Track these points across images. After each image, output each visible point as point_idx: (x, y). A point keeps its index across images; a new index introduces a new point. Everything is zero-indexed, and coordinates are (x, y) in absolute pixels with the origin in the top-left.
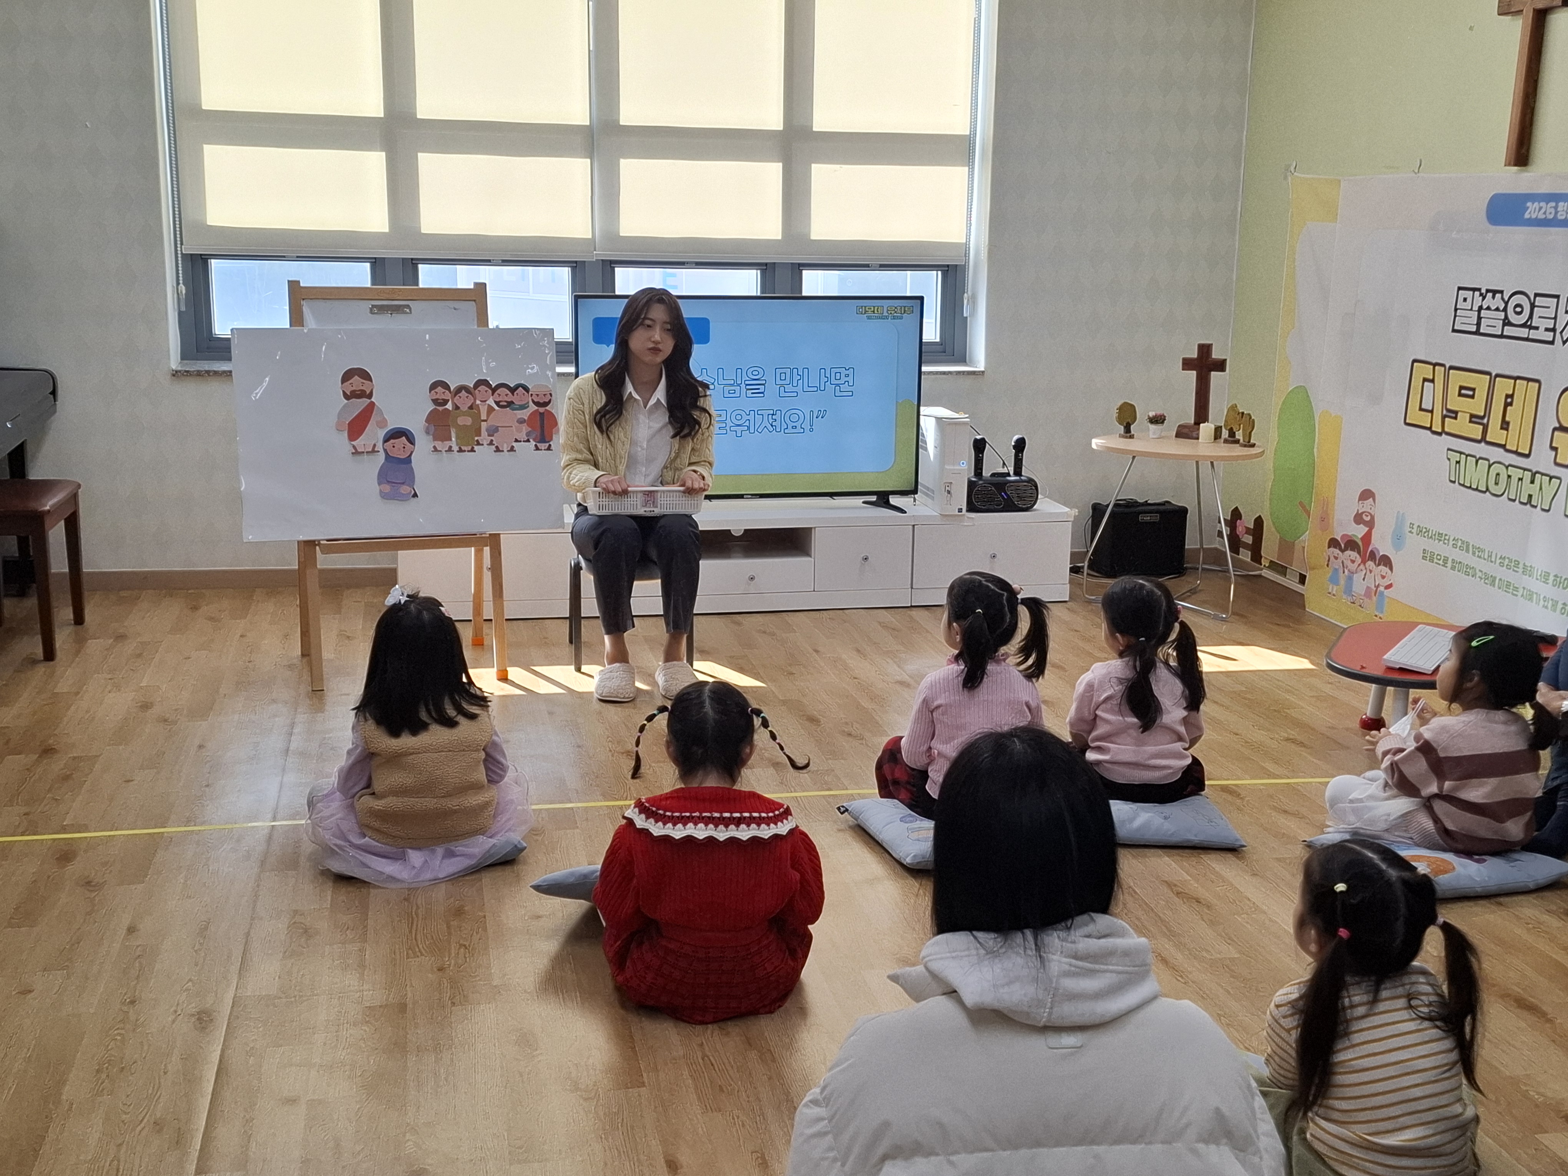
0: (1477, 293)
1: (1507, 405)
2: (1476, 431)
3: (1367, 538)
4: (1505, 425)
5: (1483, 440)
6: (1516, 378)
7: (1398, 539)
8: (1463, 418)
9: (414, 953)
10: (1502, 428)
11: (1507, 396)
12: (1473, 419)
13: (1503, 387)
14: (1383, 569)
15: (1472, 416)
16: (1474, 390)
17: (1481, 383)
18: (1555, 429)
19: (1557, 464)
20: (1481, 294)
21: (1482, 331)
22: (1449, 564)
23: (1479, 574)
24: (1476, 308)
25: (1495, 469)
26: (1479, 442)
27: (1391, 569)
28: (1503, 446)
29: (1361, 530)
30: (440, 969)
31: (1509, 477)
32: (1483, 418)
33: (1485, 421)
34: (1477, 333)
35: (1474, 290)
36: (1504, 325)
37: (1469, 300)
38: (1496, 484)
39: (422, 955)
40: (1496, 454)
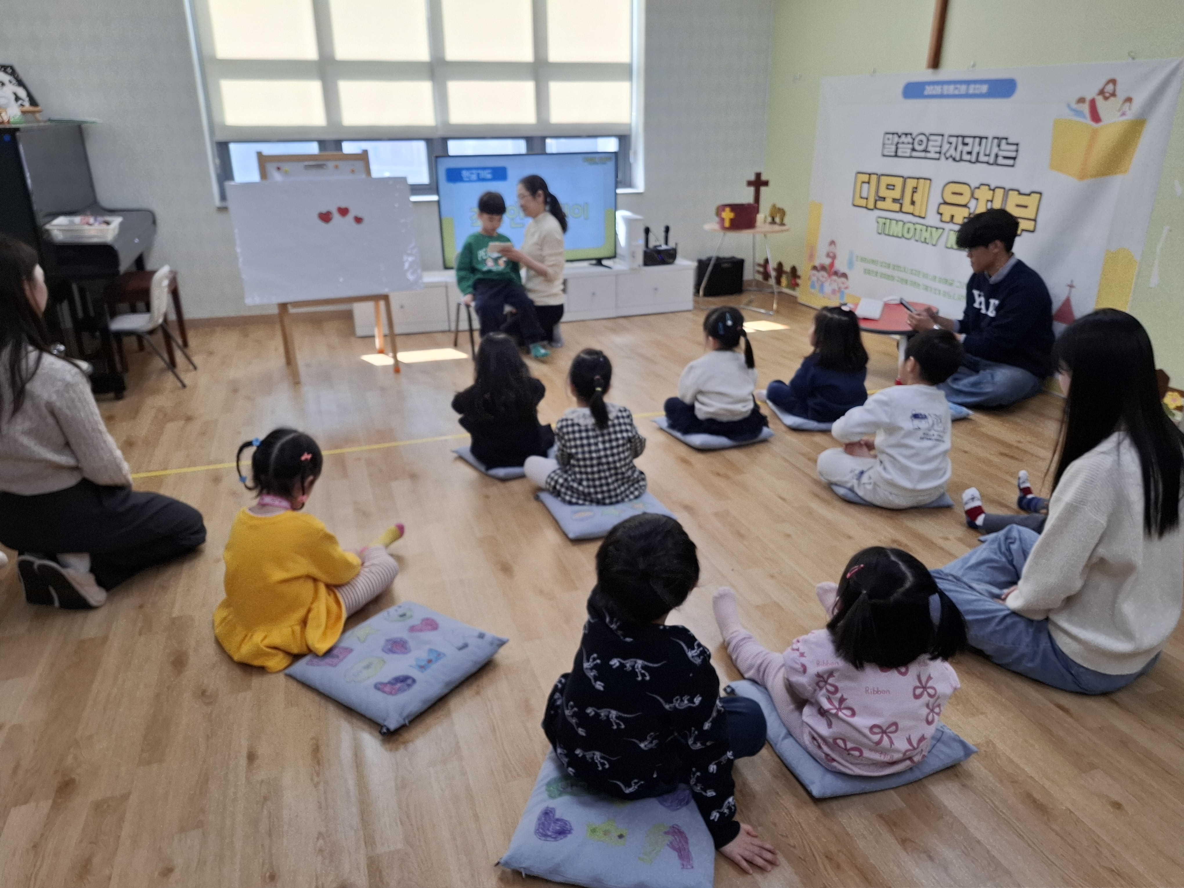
0: (896, 135)
1: (914, 192)
2: (897, 207)
3: (832, 265)
4: (913, 203)
5: (901, 211)
7: (851, 264)
8: (888, 200)
10: (911, 205)
11: (914, 188)
13: (911, 184)
14: (843, 279)
15: (894, 199)
16: (894, 186)
17: (898, 182)
18: (941, 204)
20: (898, 136)
21: (898, 155)
22: (879, 276)
23: (898, 279)
24: (895, 142)
25: (907, 225)
26: (898, 212)
27: (847, 279)
28: (912, 214)
29: (828, 261)
31: (915, 229)
33: (902, 201)
34: (896, 156)
35: (893, 134)
36: (912, 151)
37: (892, 139)
38: (908, 233)
40: (909, 218)
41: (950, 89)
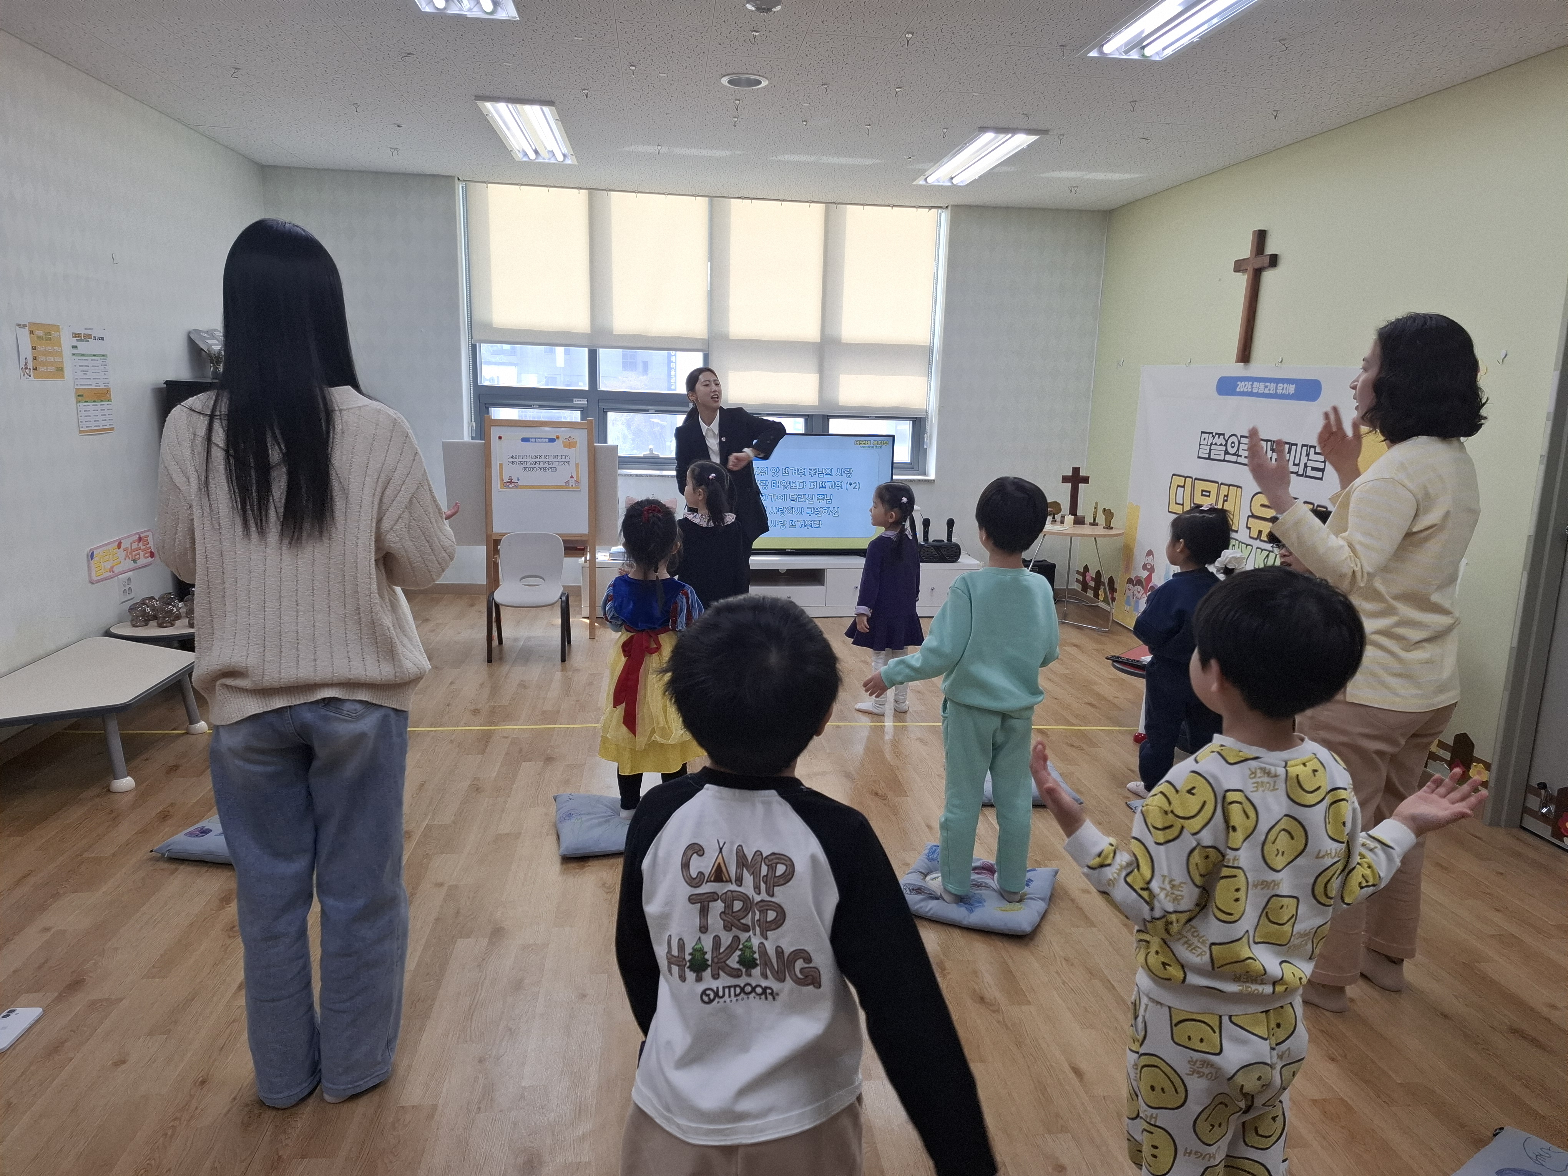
0: (1211, 435)
3: (1149, 578)
6: (1229, 485)
11: (1225, 496)
16: (1209, 492)
18: (1249, 516)
19: (1251, 537)
20: (1213, 436)
21: (1213, 457)
24: (1209, 444)
29: (1145, 574)
34: (1209, 458)
35: (1208, 433)
36: (1225, 454)
37: (1206, 439)
41: (1259, 387)
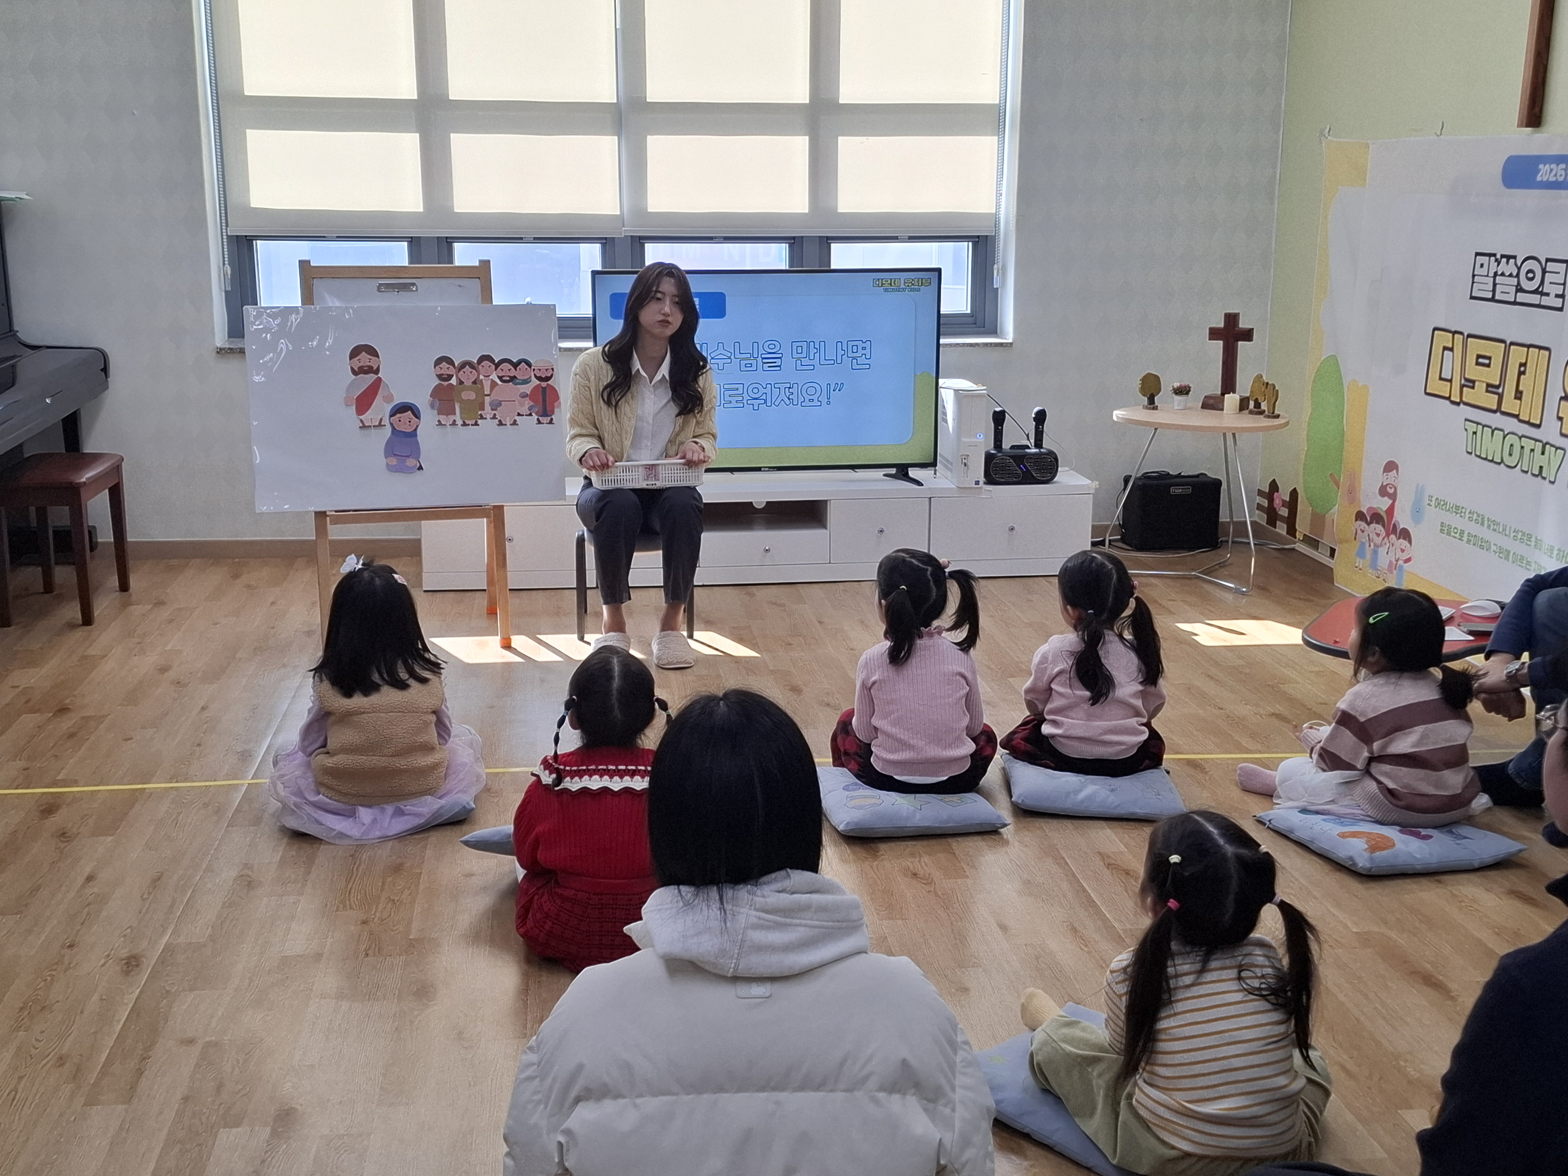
0: (1493, 259)
1: (1521, 373)
2: (1491, 401)
3: (1391, 510)
4: (1519, 395)
5: (1498, 410)
6: (1529, 346)
7: (1417, 513)
8: (1481, 387)
9: (345, 906)
10: (1516, 398)
11: (1521, 365)
12: (1490, 389)
13: (1517, 355)
14: (1403, 543)
15: (1489, 385)
16: (1489, 358)
17: (1496, 351)
18: (1562, 398)
20: (1496, 260)
21: (1497, 298)
22: (1465, 538)
23: (1493, 548)
24: (1491, 274)
25: (1510, 439)
26: (1494, 412)
27: (1410, 542)
28: (1516, 416)
30: (364, 922)
31: (1522, 447)
32: (1498, 387)
33: (1500, 390)
34: (1493, 300)
35: (1490, 255)
37: (1486, 266)
38: (1510, 455)
39: (351, 908)
40: (1510, 424)
